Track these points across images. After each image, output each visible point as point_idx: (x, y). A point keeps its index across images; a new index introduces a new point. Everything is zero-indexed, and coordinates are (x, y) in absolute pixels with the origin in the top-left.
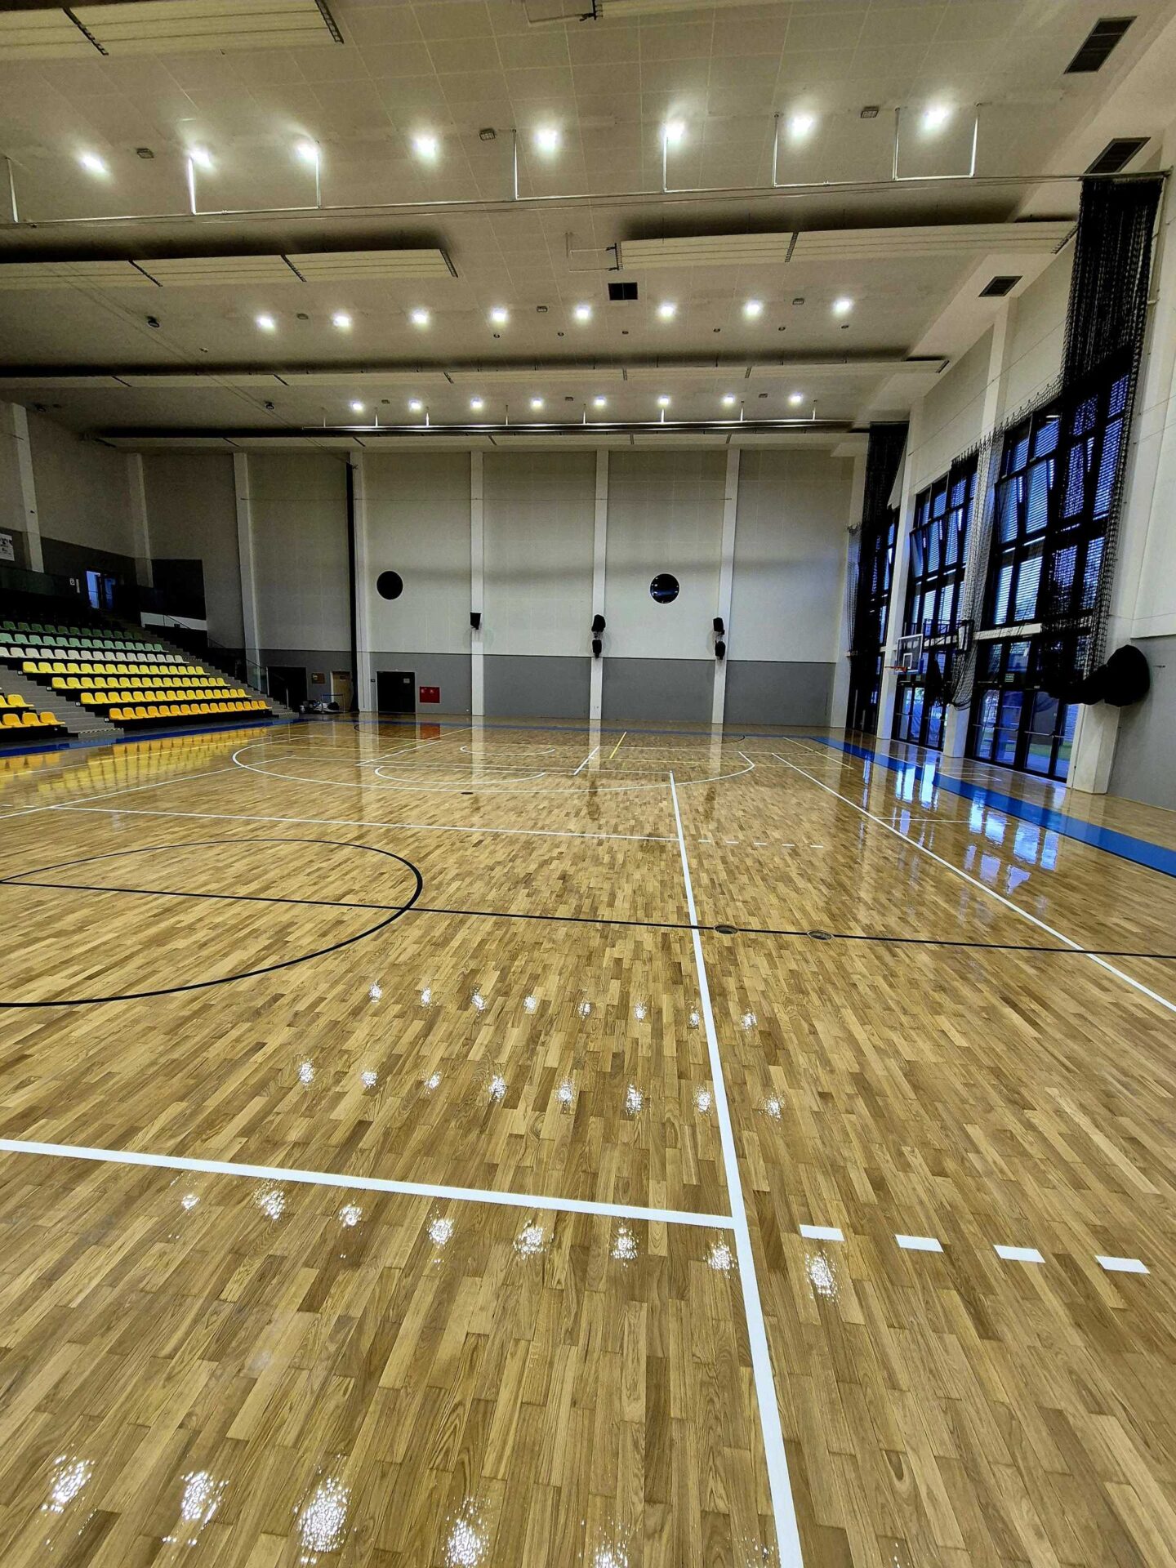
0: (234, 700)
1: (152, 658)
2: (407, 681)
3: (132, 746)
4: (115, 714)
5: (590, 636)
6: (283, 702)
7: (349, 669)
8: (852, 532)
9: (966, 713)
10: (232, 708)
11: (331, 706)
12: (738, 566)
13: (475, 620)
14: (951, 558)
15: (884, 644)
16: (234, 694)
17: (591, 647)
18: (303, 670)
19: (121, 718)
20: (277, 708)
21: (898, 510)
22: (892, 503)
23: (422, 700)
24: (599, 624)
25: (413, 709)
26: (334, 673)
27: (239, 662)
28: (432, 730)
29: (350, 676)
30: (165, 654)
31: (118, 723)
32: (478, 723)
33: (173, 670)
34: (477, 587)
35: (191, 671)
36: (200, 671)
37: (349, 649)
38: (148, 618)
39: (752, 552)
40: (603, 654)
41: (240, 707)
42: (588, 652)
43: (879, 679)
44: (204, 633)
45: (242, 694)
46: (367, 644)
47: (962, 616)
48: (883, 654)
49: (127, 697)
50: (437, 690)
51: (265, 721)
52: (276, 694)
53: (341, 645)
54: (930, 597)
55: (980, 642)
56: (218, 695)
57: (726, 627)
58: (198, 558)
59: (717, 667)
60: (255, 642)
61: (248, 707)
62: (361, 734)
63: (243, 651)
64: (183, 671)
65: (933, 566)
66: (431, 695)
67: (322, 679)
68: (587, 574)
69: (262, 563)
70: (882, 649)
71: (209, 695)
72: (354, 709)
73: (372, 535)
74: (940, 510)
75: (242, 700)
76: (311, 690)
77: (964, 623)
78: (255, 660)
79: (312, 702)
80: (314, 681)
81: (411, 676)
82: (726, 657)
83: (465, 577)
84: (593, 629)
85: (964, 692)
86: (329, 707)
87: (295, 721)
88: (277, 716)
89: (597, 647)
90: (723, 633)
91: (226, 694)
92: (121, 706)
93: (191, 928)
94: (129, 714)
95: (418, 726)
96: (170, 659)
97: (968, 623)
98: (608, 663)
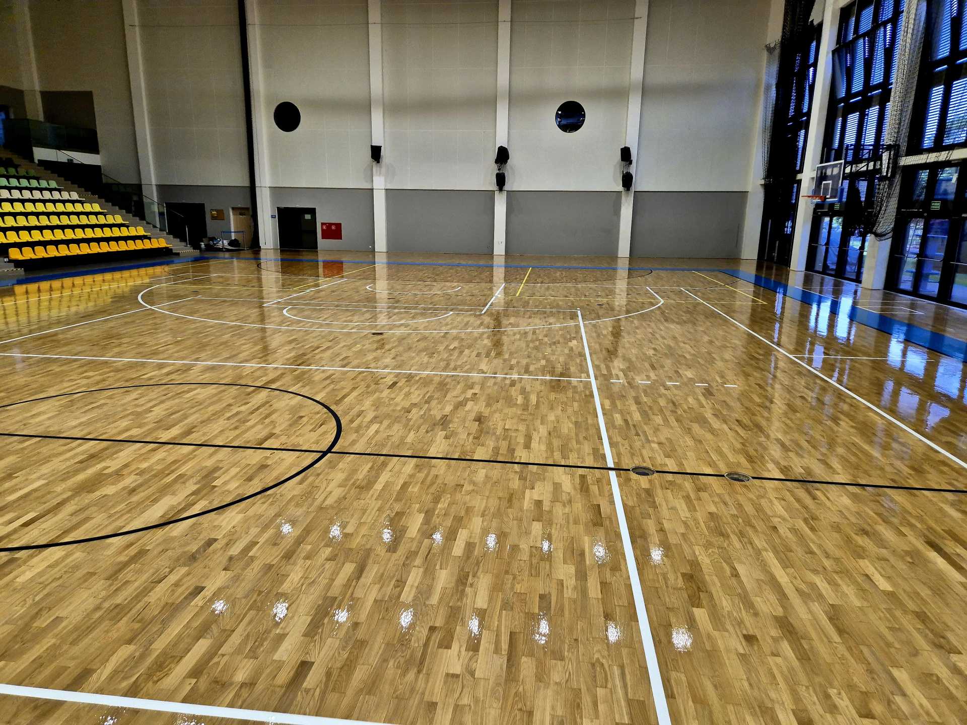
0: (134, 238)
1: (47, 195)
2: (308, 217)
3: (33, 287)
4: (14, 253)
5: (494, 169)
6: (183, 239)
7: (248, 204)
8: (770, 50)
9: (887, 244)
10: (131, 246)
11: (231, 243)
12: (647, 91)
13: (376, 152)
14: (877, 77)
15: (801, 171)
16: (133, 232)
17: (494, 180)
18: (201, 207)
19: (20, 257)
20: (177, 245)
21: (821, 25)
22: (815, 18)
23: (323, 237)
24: (503, 156)
25: (314, 247)
26: (233, 209)
27: (135, 198)
28: (335, 267)
29: (250, 212)
30: (60, 191)
31: (18, 263)
32: (381, 260)
33: (70, 208)
34: (377, 118)
35: (88, 208)
36: (97, 208)
37: (247, 183)
38: (41, 153)
39: (661, 76)
40: (507, 187)
41: (140, 245)
42: (492, 185)
43: (795, 207)
44: (99, 167)
45: (141, 231)
46: (265, 179)
47: (887, 139)
48: (799, 182)
49: (25, 237)
50: (339, 226)
51: (167, 259)
52: (175, 231)
53: (239, 179)
54: (853, 119)
55: (905, 167)
56: (116, 232)
57: (634, 157)
58: (89, 90)
59: (623, 198)
60: (151, 178)
61: (147, 245)
62: (263, 272)
63: (139, 187)
64: (79, 208)
65: (858, 86)
66: (333, 231)
67: (220, 216)
68: (489, 103)
69: (154, 94)
70: (799, 177)
71: (108, 233)
72: (254, 245)
73: (268, 65)
74: (866, 24)
75: (141, 238)
76: (212, 227)
77: (889, 148)
78: (152, 196)
79: (213, 239)
80: (213, 218)
81: (312, 211)
82: (633, 189)
83: (364, 107)
84: (497, 162)
85: (886, 221)
86: (229, 244)
87: (196, 260)
88: (178, 254)
89: (501, 180)
90: (631, 162)
91: (125, 232)
92: (20, 246)
93: (118, 474)
94: (28, 254)
95: (321, 264)
96: (65, 196)
97: (894, 148)
98: (512, 196)
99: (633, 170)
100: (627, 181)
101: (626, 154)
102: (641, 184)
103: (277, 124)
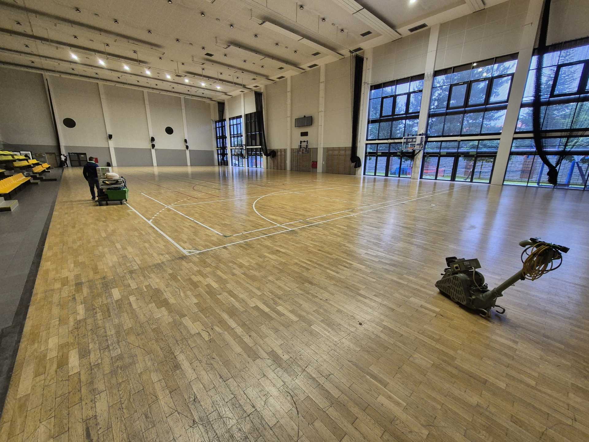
2: (82, 156)
5: (150, 143)
8: (213, 121)
13: (110, 136)
22: (224, 117)
24: (153, 139)
46: (65, 143)
48: (227, 149)
53: (52, 143)
54: (235, 139)
57: (188, 142)
59: (187, 151)
84: (151, 141)
98: (156, 150)
99: (188, 144)
100: (187, 147)
101: (186, 141)
102: (190, 148)
103: (64, 124)
